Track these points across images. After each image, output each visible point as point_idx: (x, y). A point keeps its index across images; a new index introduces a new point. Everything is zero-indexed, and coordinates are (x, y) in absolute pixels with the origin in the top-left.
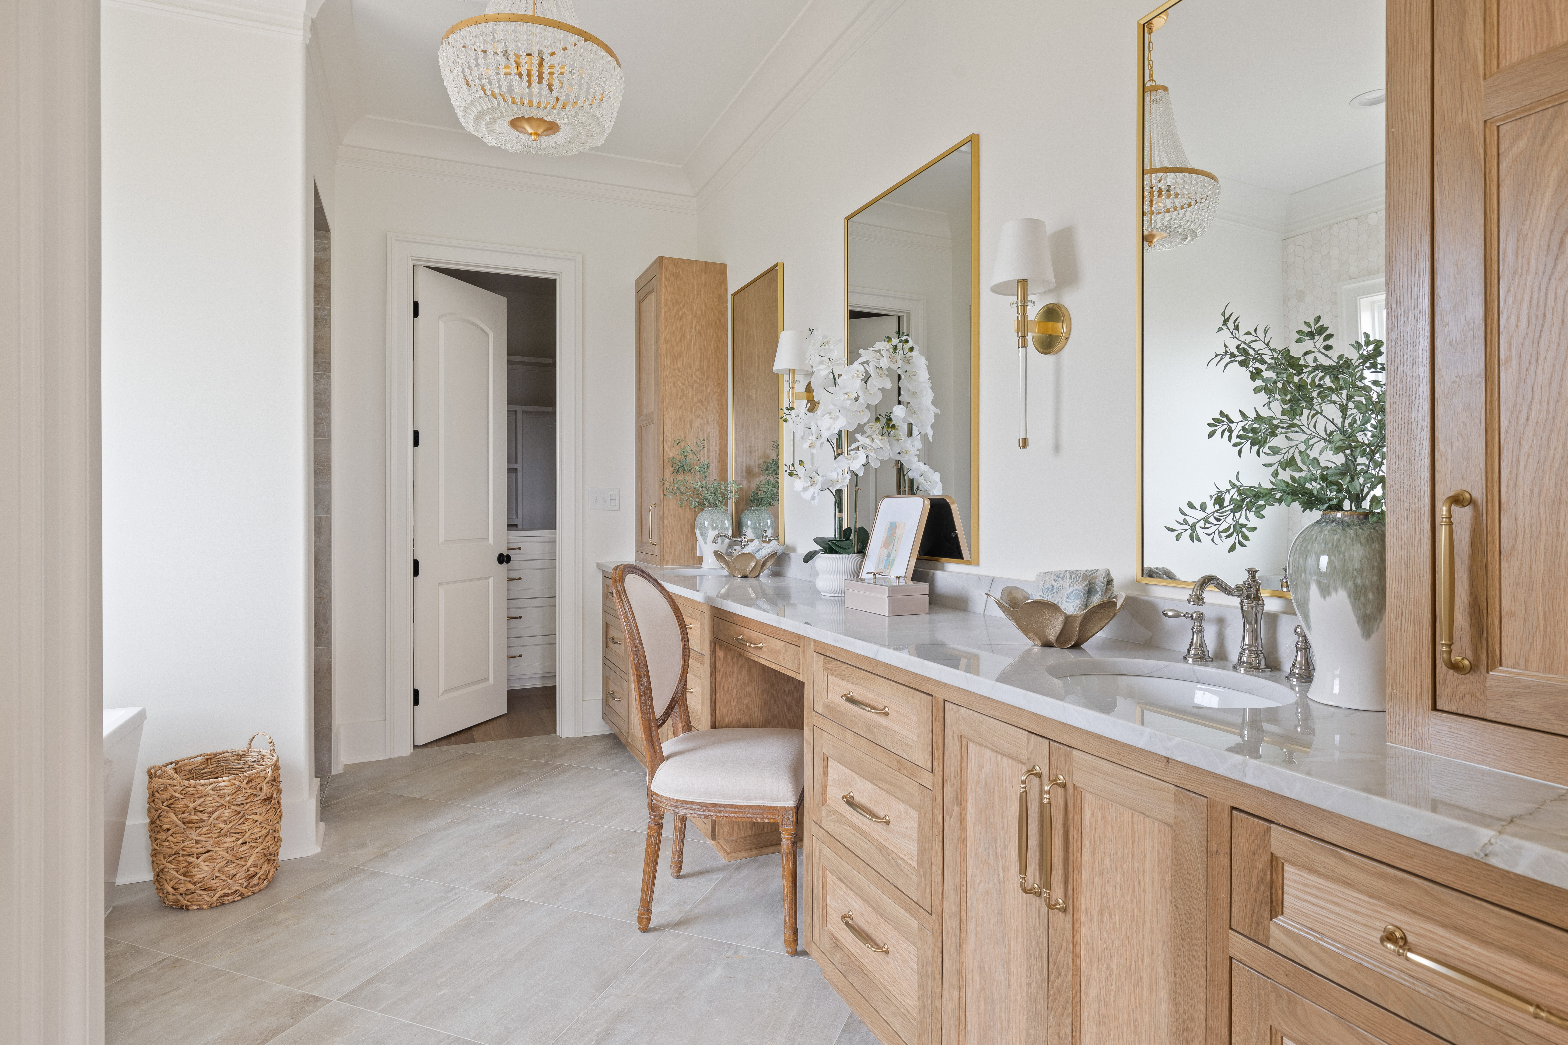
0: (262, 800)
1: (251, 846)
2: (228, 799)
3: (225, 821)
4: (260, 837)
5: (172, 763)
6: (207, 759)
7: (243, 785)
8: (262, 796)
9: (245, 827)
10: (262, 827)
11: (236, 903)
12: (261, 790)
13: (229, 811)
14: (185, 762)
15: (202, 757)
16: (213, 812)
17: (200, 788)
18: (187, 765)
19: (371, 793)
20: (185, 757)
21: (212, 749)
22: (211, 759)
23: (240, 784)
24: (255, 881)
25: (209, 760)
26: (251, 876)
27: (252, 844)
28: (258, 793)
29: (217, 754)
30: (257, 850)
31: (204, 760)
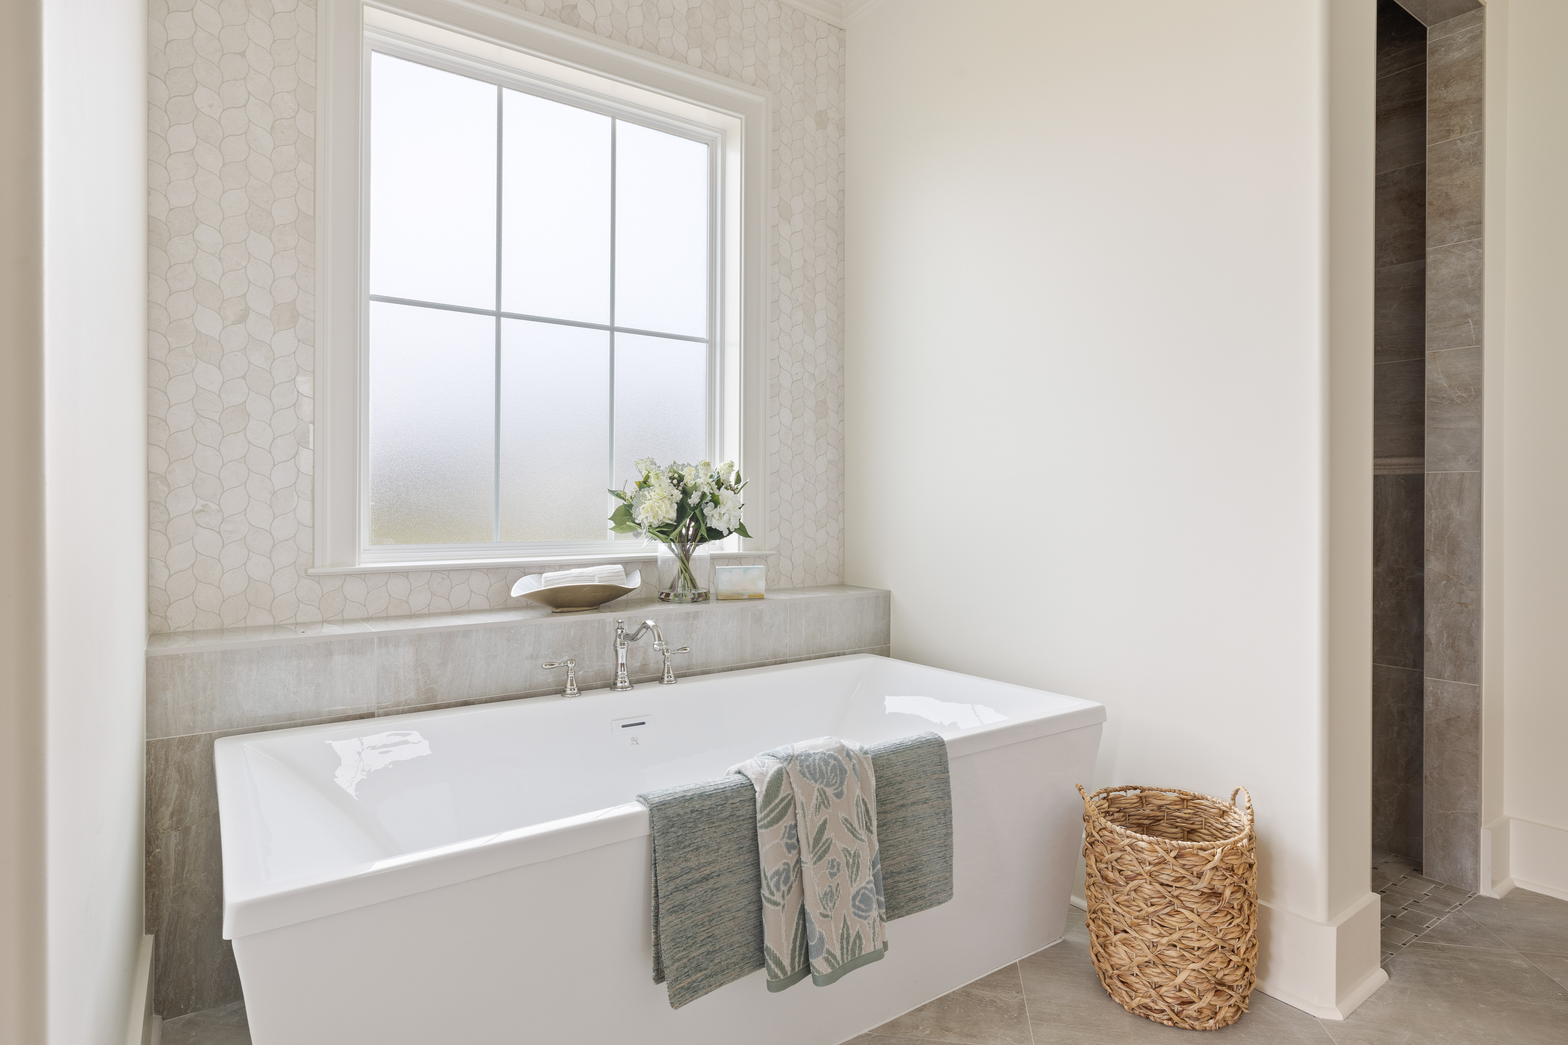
0: (1203, 893)
1: (1184, 955)
2: (1148, 868)
3: (1146, 900)
4: (1199, 948)
5: (1135, 789)
6: (1183, 800)
7: (1169, 858)
8: (1202, 885)
9: (1173, 921)
10: (1203, 935)
11: (1164, 1028)
12: (1199, 876)
13: (1150, 887)
14: (1154, 792)
15: (1176, 794)
16: (1133, 879)
17: (1116, 837)
18: (1155, 797)
19: (1519, 962)
20: (1154, 787)
21: (1192, 788)
22: (1188, 800)
23: (1164, 854)
24: (1191, 1010)
25: (1185, 802)
26: (1184, 1000)
27: (1185, 953)
28: (1195, 880)
29: (1195, 797)
30: (1192, 966)
31: (1178, 799)
